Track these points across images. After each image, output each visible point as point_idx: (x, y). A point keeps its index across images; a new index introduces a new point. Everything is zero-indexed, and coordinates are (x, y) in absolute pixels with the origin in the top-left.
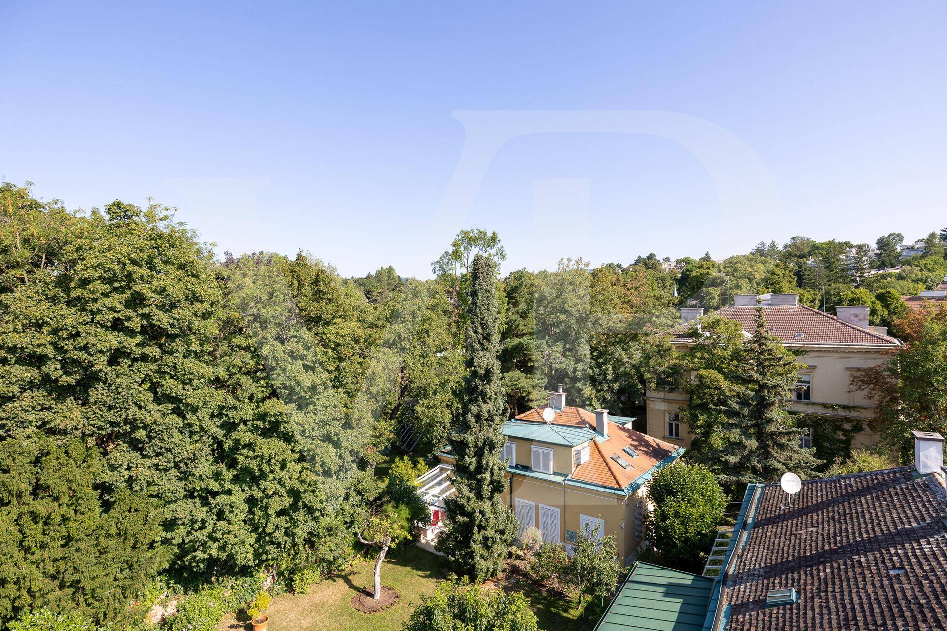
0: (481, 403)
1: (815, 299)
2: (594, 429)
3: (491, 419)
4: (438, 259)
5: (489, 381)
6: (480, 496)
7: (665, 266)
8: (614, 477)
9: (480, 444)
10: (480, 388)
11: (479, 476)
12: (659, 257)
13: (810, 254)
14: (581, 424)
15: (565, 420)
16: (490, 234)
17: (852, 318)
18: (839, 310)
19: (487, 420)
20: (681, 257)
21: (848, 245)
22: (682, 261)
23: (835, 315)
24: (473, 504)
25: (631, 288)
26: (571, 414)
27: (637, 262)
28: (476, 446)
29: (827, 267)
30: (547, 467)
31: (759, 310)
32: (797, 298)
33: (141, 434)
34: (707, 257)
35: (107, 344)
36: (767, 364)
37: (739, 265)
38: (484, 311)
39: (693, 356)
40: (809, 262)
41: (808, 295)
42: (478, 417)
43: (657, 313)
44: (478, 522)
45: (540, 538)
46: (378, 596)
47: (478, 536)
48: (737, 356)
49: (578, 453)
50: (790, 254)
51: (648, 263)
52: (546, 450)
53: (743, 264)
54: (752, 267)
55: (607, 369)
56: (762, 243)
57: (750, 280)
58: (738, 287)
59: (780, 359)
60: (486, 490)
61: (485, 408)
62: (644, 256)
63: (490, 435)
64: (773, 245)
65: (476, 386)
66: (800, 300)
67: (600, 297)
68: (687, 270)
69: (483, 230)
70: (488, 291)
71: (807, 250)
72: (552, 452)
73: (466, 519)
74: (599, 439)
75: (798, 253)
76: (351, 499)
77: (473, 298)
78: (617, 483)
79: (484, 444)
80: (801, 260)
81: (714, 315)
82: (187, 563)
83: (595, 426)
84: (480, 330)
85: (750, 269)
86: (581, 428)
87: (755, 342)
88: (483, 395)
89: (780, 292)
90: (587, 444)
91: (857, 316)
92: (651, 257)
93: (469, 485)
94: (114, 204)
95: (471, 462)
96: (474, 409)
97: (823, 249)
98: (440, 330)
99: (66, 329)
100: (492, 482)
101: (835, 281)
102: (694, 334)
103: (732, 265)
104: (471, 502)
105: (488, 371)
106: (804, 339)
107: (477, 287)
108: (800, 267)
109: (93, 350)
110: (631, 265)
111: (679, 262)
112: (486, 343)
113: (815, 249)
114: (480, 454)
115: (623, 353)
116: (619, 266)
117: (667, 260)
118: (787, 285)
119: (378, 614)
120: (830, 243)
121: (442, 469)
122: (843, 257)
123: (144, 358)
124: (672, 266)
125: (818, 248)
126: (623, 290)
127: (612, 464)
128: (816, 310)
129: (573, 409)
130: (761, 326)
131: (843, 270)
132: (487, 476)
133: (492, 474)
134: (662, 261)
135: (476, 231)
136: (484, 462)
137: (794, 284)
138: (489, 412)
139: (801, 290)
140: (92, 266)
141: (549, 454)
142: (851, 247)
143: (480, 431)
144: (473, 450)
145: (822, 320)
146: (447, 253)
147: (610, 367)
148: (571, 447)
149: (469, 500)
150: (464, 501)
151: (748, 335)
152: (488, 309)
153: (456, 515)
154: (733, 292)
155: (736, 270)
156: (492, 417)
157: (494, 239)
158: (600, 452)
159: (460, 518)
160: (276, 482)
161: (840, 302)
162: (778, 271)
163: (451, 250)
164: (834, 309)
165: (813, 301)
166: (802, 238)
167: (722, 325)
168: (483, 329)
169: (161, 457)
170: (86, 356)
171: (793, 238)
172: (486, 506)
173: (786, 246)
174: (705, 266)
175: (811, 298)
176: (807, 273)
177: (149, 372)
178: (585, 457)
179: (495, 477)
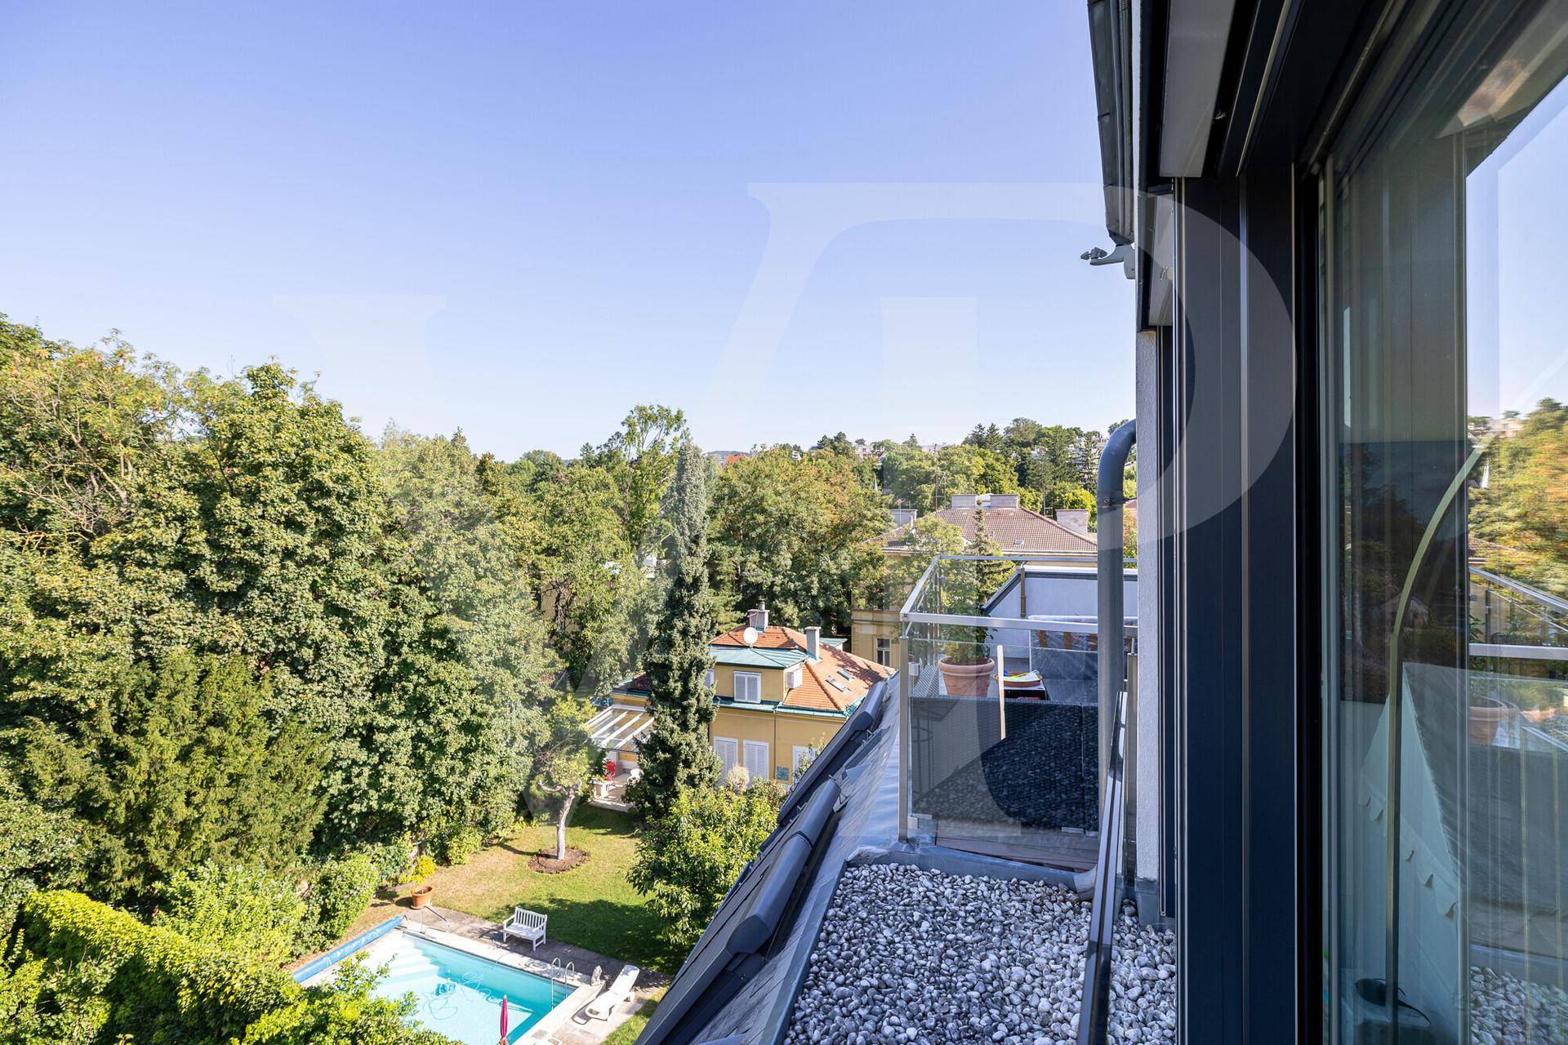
0: (686, 617)
1: (1036, 501)
2: (805, 651)
3: (698, 636)
4: (606, 441)
5: (697, 591)
6: (684, 726)
7: (859, 451)
8: (832, 700)
9: (686, 665)
10: (686, 599)
11: (685, 703)
12: (851, 438)
13: (1035, 442)
14: (788, 646)
15: (770, 642)
16: (674, 413)
17: (1072, 523)
18: (1059, 513)
19: (693, 637)
20: (879, 440)
21: (1077, 431)
22: (880, 445)
23: (1055, 518)
24: (676, 738)
25: (836, 484)
26: (776, 635)
27: (821, 445)
28: (681, 668)
29: (1053, 461)
30: (753, 695)
31: (978, 513)
32: (1018, 500)
33: (307, 653)
34: (912, 443)
35: (282, 543)
36: (987, 570)
37: (956, 457)
38: (692, 510)
39: (910, 565)
40: (1034, 453)
41: (1030, 496)
42: (684, 633)
43: (869, 515)
44: (683, 757)
45: (747, 779)
46: (562, 856)
47: (682, 773)
48: (956, 565)
49: (790, 675)
50: (1012, 441)
51: (836, 445)
52: (752, 675)
53: (960, 456)
54: (969, 460)
55: (812, 582)
56: (980, 426)
57: (968, 477)
58: (954, 485)
59: (1000, 565)
60: (692, 719)
61: (694, 622)
62: (831, 436)
63: (698, 655)
64: (993, 429)
65: (682, 598)
66: (1022, 502)
67: (803, 495)
68: (889, 458)
69: (665, 407)
70: (696, 487)
71: (1032, 437)
72: (759, 678)
73: (668, 755)
74: (811, 662)
75: (1021, 440)
76: (516, 745)
77: (680, 494)
78: (835, 705)
79: (691, 665)
80: (1025, 450)
81: (931, 517)
82: (336, 821)
83: (805, 647)
84: (687, 532)
85: (968, 464)
86: (789, 650)
87: (975, 547)
88: (690, 607)
89: (1001, 492)
90: (797, 666)
91: (1076, 521)
92: (840, 437)
93: (672, 715)
94: (262, 369)
95: (675, 686)
96: (679, 624)
97: (1049, 436)
98: (611, 533)
99: (235, 524)
100: (697, 711)
101: (1061, 478)
102: (910, 540)
103: (946, 455)
104: (675, 735)
105: (696, 580)
106: (1024, 547)
107: (684, 481)
108: (1023, 459)
109: (266, 550)
110: (813, 448)
111: (877, 446)
112: (694, 547)
113: (1040, 436)
114: (685, 677)
115: (831, 563)
116: (797, 448)
117: (861, 442)
118: (1009, 483)
119: (568, 873)
120: (1058, 429)
121: (614, 711)
122: (1071, 448)
123: (312, 560)
124: (868, 451)
125: (1044, 435)
126: (827, 487)
127: (827, 686)
128: (1038, 514)
129: (778, 629)
130: (981, 529)
131: (1070, 465)
132: (693, 701)
133: (698, 700)
134: (854, 444)
135: (656, 408)
136: (691, 685)
137: (1016, 482)
138: (696, 627)
139: (1022, 490)
140: (266, 449)
141: (756, 680)
142: (1080, 435)
143: (686, 650)
144: (677, 673)
145: (1043, 525)
146: (618, 434)
147: (815, 579)
148: (783, 669)
149: (672, 731)
150: (666, 734)
151: (965, 543)
152: (696, 507)
153: (657, 751)
154: (949, 491)
155: (952, 463)
156: (699, 633)
157: (678, 418)
158: (813, 675)
159: (661, 755)
160: (451, 715)
161: (1060, 506)
162: (998, 466)
163: (624, 430)
164: (1055, 513)
165: (1035, 503)
166: (1025, 421)
167: (940, 529)
168: (690, 530)
169: (325, 683)
170: (257, 556)
171: (1016, 420)
172: (691, 737)
173: (1008, 431)
174: (917, 457)
175: (1033, 500)
176: (1031, 467)
177: (317, 578)
178: (798, 680)
179: (702, 704)
